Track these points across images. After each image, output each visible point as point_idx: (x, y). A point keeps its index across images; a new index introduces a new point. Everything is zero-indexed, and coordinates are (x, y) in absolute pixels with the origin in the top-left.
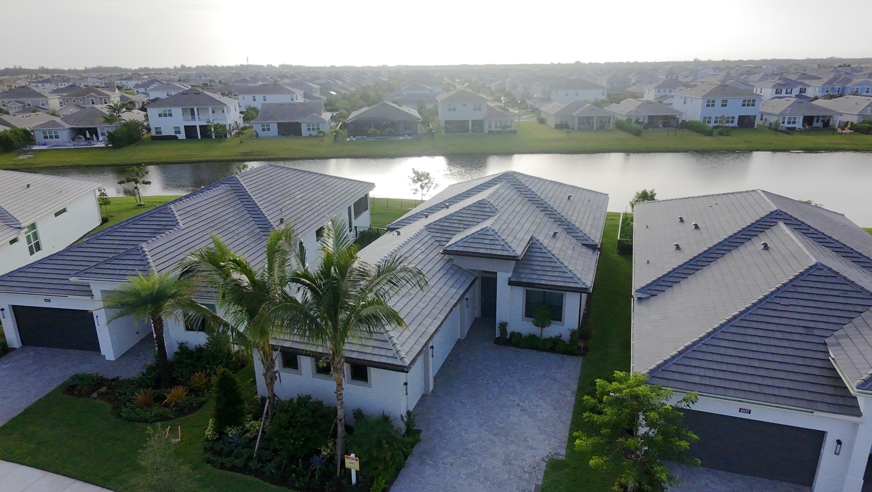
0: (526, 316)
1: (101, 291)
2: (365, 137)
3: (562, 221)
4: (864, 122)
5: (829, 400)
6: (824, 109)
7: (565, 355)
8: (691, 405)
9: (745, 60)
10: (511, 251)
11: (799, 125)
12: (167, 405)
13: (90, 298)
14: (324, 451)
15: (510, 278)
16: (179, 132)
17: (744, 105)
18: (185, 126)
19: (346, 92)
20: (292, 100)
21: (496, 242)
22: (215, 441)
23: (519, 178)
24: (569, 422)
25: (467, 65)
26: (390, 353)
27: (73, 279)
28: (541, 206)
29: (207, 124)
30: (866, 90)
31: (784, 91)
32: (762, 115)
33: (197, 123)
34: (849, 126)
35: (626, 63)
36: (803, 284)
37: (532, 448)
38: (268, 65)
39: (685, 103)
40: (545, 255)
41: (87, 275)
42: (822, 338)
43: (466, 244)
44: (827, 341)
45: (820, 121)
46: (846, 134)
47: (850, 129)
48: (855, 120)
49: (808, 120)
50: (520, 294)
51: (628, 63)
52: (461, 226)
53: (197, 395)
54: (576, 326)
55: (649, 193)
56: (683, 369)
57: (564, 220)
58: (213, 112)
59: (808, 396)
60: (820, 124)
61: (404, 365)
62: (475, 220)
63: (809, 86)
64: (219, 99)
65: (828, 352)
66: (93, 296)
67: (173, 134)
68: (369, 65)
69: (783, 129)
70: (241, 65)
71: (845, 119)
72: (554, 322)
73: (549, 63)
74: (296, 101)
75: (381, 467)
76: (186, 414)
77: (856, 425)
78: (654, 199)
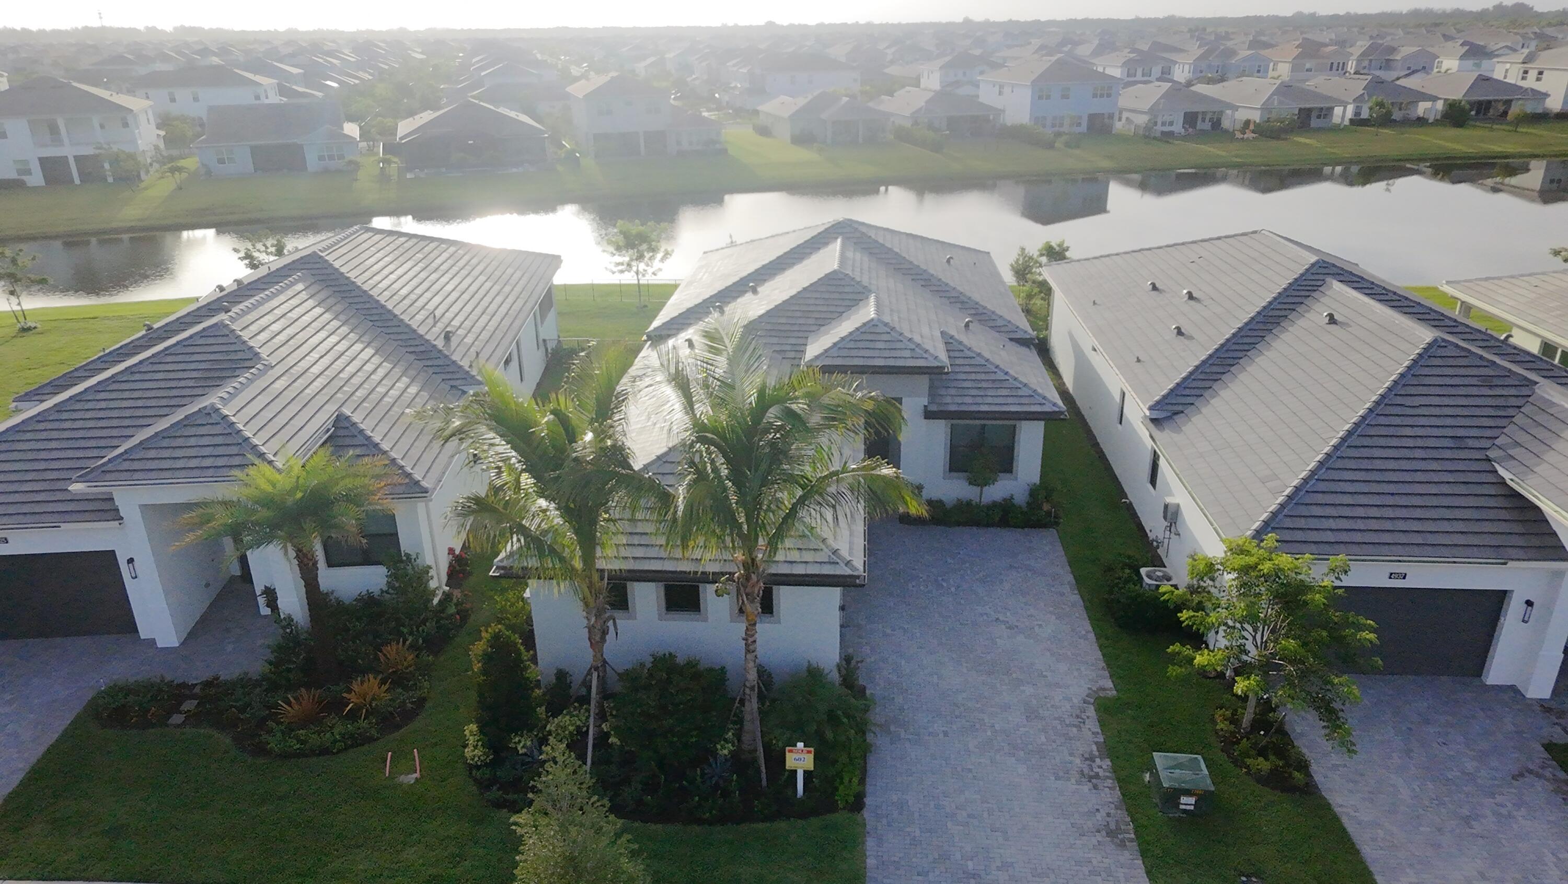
0: (951, 470)
1: (141, 506)
2: (444, 170)
3: (963, 302)
4: (1268, 120)
5: (1520, 541)
6: (1214, 100)
7: (1026, 529)
8: (1343, 577)
9: (1043, 19)
10: (931, 359)
11: (1178, 128)
12: (353, 715)
13: (117, 523)
14: (723, 747)
15: (925, 406)
16: (28, 172)
17: (1095, 96)
18: (40, 159)
19: (357, 82)
20: (257, 97)
21: (898, 345)
22: (493, 765)
23: (864, 230)
24: (1092, 636)
25: (567, 28)
26: (820, 557)
27: (77, 487)
28: (919, 277)
29: (97, 152)
30: (1257, 68)
31: (1139, 72)
32: (1121, 113)
33: (68, 151)
34: (1252, 127)
35: (853, 25)
36: (1426, 371)
37: (1057, 685)
38: (147, 28)
39: (1000, 93)
40: (972, 362)
41: (108, 476)
42: (1483, 451)
43: (845, 353)
44: (1491, 454)
45: (1207, 120)
46: (1248, 138)
47: (1253, 132)
48: (1256, 117)
49: (1191, 119)
50: (940, 431)
51: (857, 25)
52: (811, 321)
53: (406, 688)
54: (1036, 479)
55: (1055, 246)
56: (1302, 523)
57: (966, 300)
58: (102, 126)
59: (1488, 540)
60: (1207, 126)
61: (856, 573)
62: (832, 309)
63: (1176, 62)
64: (110, 99)
65: (1496, 472)
66: (122, 518)
67: (13, 175)
68: (370, 28)
69: (1158, 135)
70: (86, 28)
71: (1242, 115)
72: (1001, 475)
73: (719, 25)
74: (267, 101)
75: (844, 758)
76: (398, 727)
77: (1559, 574)
78: (1064, 258)
